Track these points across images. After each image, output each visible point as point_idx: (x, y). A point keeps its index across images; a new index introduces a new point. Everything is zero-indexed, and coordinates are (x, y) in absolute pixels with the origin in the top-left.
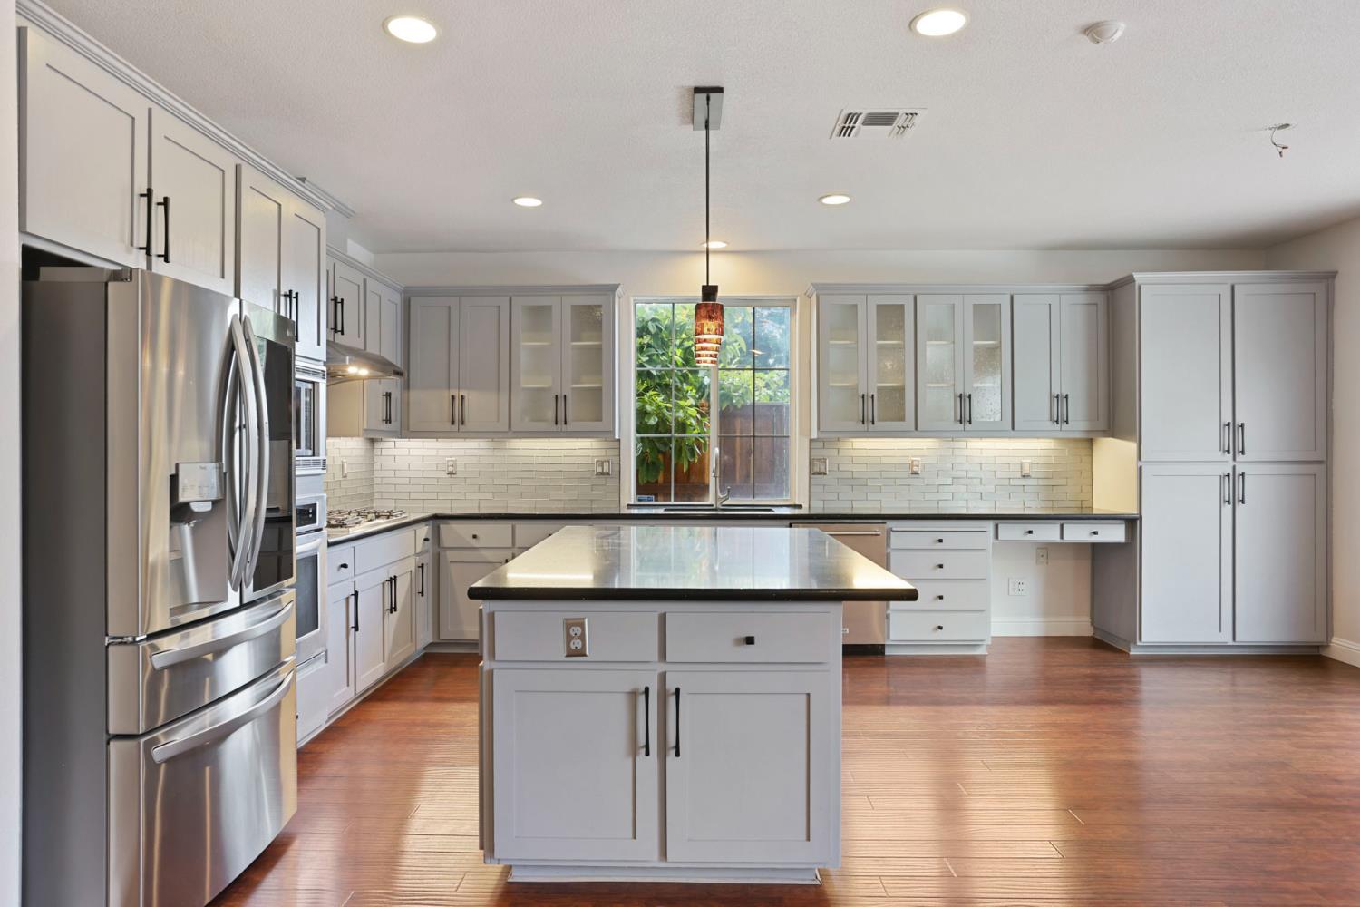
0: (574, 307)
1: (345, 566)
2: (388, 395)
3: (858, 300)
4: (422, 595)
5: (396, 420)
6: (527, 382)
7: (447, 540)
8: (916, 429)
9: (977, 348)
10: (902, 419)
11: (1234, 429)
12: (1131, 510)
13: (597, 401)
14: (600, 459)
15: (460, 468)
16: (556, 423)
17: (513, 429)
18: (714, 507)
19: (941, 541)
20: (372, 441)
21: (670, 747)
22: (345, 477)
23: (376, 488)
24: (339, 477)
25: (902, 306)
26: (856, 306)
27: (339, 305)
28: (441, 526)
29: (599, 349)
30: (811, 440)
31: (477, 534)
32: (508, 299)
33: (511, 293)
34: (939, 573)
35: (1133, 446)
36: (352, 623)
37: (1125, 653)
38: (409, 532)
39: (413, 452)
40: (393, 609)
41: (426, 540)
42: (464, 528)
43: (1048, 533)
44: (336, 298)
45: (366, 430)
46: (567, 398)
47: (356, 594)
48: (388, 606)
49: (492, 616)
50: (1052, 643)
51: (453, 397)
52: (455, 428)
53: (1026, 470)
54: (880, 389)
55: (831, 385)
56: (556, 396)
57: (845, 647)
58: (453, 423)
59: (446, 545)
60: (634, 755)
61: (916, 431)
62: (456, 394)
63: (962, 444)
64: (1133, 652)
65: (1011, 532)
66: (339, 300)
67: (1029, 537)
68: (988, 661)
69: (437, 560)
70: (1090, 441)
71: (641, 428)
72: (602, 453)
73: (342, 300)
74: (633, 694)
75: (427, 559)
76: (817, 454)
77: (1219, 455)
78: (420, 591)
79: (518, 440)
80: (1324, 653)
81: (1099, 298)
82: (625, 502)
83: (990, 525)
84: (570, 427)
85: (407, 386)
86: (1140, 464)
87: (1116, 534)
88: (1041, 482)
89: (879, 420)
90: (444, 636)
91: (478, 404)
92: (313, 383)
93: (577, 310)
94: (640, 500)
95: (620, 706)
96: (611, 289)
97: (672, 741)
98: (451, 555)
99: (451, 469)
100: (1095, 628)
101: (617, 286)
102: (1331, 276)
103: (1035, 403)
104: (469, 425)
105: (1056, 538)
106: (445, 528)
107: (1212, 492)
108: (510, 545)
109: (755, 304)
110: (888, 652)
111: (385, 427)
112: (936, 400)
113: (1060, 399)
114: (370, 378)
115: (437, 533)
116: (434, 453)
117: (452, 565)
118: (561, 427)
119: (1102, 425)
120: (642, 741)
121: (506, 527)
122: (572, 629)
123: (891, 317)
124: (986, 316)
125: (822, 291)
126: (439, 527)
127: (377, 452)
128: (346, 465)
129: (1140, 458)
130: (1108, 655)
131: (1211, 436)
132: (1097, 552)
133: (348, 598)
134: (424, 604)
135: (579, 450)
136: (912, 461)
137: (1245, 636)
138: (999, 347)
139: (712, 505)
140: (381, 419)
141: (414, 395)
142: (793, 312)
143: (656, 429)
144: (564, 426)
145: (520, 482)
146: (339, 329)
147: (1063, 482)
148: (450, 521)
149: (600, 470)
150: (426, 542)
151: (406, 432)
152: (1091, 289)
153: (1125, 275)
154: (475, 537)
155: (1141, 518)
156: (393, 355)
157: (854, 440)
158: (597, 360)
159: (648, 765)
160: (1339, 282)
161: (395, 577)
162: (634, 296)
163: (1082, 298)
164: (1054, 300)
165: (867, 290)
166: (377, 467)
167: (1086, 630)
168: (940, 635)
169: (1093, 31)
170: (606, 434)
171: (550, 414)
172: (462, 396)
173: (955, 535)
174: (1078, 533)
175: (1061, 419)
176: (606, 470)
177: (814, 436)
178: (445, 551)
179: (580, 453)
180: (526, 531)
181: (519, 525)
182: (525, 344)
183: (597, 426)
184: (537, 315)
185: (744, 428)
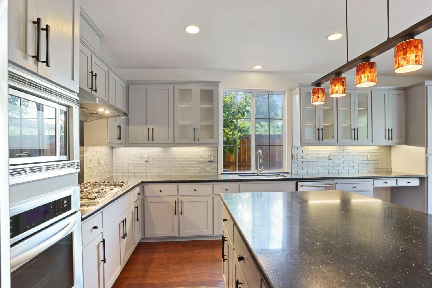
1: (95, 228)
2: (120, 127)
4: (138, 221)
5: (123, 139)
6: (181, 122)
7: (147, 193)
8: (338, 142)
9: (359, 111)
10: (332, 138)
12: (423, 174)
13: (211, 130)
14: (210, 155)
15: (150, 159)
16: (194, 140)
17: (175, 142)
18: (257, 174)
19: (355, 187)
20: (112, 148)
22: (100, 164)
23: (114, 168)
24: (97, 164)
27: (94, 77)
28: (145, 186)
29: (211, 109)
30: (292, 147)
31: (162, 190)
32: (173, 86)
33: (174, 83)
35: (423, 149)
36: (101, 258)
38: (131, 193)
39: (130, 152)
40: (125, 235)
41: (139, 194)
42: (156, 188)
43: (393, 183)
44: (92, 72)
45: (108, 142)
46: (199, 129)
47: (104, 241)
48: (122, 235)
51: (148, 129)
52: (149, 142)
53: (369, 158)
54: (324, 126)
55: (306, 124)
56: (194, 128)
58: (149, 140)
59: (147, 195)
62: (150, 127)
63: (346, 148)
65: (379, 183)
66: (94, 74)
67: (385, 185)
69: (143, 202)
70: (391, 147)
72: (210, 152)
73: (96, 74)
75: (139, 203)
76: (295, 152)
78: (137, 219)
79: (175, 147)
81: (402, 92)
82: (220, 172)
83: (371, 181)
84: (199, 142)
85: (128, 124)
86: (427, 155)
87: (415, 183)
88: (374, 162)
89: (324, 139)
90: (146, 236)
91: (160, 132)
92: (68, 107)
93: (202, 91)
94: (224, 171)
96: (217, 83)
98: (149, 199)
99: (146, 160)
101: (220, 82)
104: (156, 141)
105: (395, 185)
106: (147, 187)
108: (177, 194)
109: (269, 93)
111: (118, 141)
113: (389, 131)
114: (111, 117)
115: (143, 190)
116: (139, 153)
117: (150, 203)
119: (403, 141)
121: (174, 186)
125: (302, 86)
126: (144, 187)
127: (114, 152)
128: (100, 159)
129: (427, 153)
133: (98, 245)
134: (138, 225)
136: (329, 155)
138: (367, 110)
139: (256, 173)
140: (116, 138)
141: (131, 127)
144: (197, 141)
145: (176, 165)
146: (94, 89)
147: (381, 162)
148: (149, 184)
149: (209, 159)
150: (139, 195)
151: (128, 144)
152: (399, 89)
154: (160, 191)
155: (427, 177)
156: (121, 106)
157: (308, 147)
158: (210, 113)
161: (126, 219)
162: (223, 88)
163: (395, 92)
164: (386, 93)
166: (114, 159)
170: (215, 146)
171: (192, 137)
172: (153, 128)
173: (358, 185)
175: (389, 138)
176: (212, 159)
178: (147, 198)
179: (201, 152)
180: (183, 187)
181: (182, 186)
182: (180, 106)
183: (211, 141)
184: (185, 93)
185: (265, 142)
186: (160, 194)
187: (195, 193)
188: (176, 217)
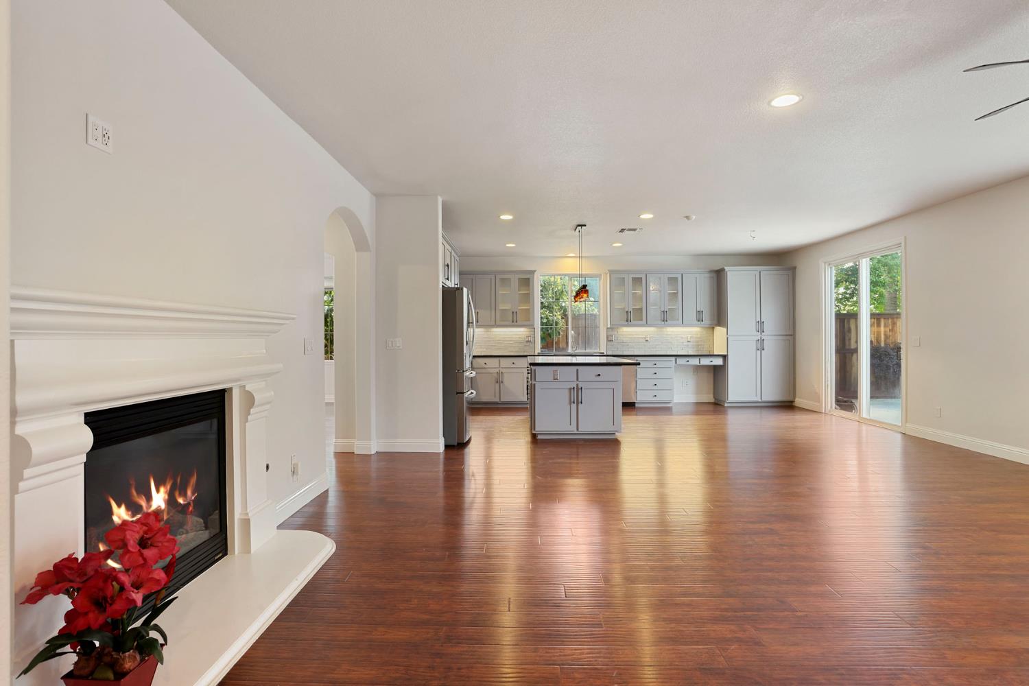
0: (519, 279)
3: (625, 276)
6: (501, 307)
8: (647, 323)
9: (669, 294)
10: (642, 320)
11: (761, 323)
12: (725, 353)
13: (529, 314)
14: (527, 335)
16: (513, 322)
17: (498, 324)
19: (655, 364)
21: (579, 402)
25: (641, 278)
26: (624, 278)
29: (528, 294)
30: (607, 328)
31: (487, 363)
32: (494, 275)
33: (495, 273)
34: (655, 376)
35: (725, 329)
37: (724, 406)
42: (482, 361)
43: (695, 361)
46: (517, 313)
49: (535, 370)
50: (698, 404)
53: (689, 340)
54: (633, 309)
55: (615, 307)
56: (513, 312)
57: (623, 403)
59: (475, 367)
60: (570, 405)
61: (647, 325)
63: (664, 330)
64: (726, 405)
65: (681, 361)
67: (688, 363)
68: (673, 408)
70: (713, 328)
71: (542, 324)
72: (527, 333)
74: (570, 389)
76: (610, 333)
77: (756, 333)
79: (497, 328)
80: (794, 404)
81: (714, 275)
82: (537, 352)
83: (673, 359)
84: (518, 324)
86: (727, 336)
87: (719, 362)
88: (695, 344)
89: (633, 320)
91: (484, 315)
94: (542, 351)
95: (567, 392)
96: (533, 272)
97: (580, 401)
100: (715, 399)
101: (535, 271)
102: (795, 268)
103: (691, 314)
104: (481, 323)
105: (698, 363)
106: (475, 361)
107: (754, 345)
108: (498, 367)
109: (585, 276)
110: (637, 405)
112: (654, 312)
113: (700, 313)
118: (515, 323)
119: (715, 322)
120: (572, 400)
121: (496, 360)
122: (555, 372)
123: (637, 281)
124: (673, 281)
125: (612, 272)
129: (727, 334)
130: (718, 406)
131: (752, 327)
132: (715, 368)
135: (519, 332)
136: (646, 336)
137: (764, 399)
138: (677, 293)
142: (600, 280)
143: (546, 324)
147: (703, 344)
148: (476, 358)
149: (528, 339)
152: (711, 271)
153: (721, 267)
155: (728, 356)
157: (624, 328)
158: (528, 298)
159: (574, 406)
160: (798, 271)
163: (707, 275)
164: (697, 275)
165: (628, 272)
167: (712, 400)
168: (655, 399)
169: (687, 217)
170: (532, 327)
171: (511, 319)
172: (477, 312)
173: (661, 362)
174: (706, 362)
175: (700, 320)
176: (531, 339)
177: (609, 326)
179: (521, 333)
180: (504, 362)
181: (502, 359)
182: (501, 292)
183: (528, 323)
184: (505, 282)
185: (581, 323)
186: (486, 366)
187: (514, 366)
188: (498, 385)
